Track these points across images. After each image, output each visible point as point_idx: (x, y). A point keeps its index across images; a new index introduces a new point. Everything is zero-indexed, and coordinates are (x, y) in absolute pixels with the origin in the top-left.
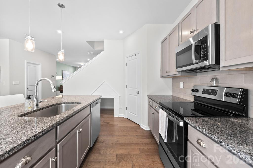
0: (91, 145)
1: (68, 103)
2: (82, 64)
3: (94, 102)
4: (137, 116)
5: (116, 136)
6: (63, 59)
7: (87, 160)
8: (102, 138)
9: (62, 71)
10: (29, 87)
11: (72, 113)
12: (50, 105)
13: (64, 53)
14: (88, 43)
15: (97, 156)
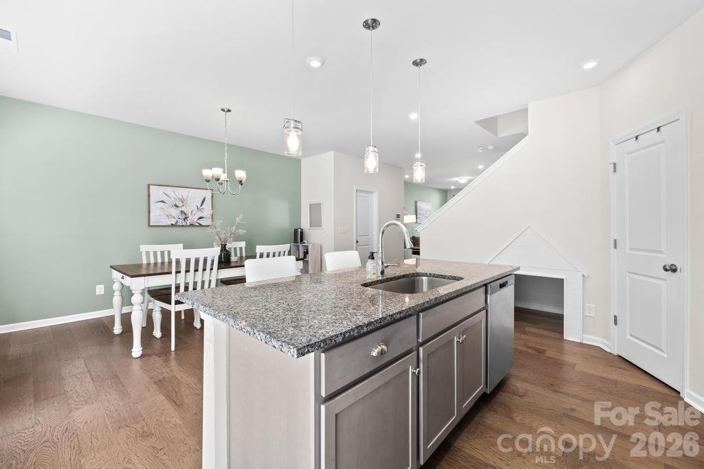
0: (487, 386)
1: (434, 276)
2: (463, 180)
3: (494, 281)
4: (665, 355)
5: (567, 394)
6: (422, 180)
7: (477, 418)
8: (518, 385)
9: (416, 202)
10: (359, 238)
11: (445, 295)
12: (402, 274)
13: (424, 166)
14: (481, 125)
15: (503, 422)
